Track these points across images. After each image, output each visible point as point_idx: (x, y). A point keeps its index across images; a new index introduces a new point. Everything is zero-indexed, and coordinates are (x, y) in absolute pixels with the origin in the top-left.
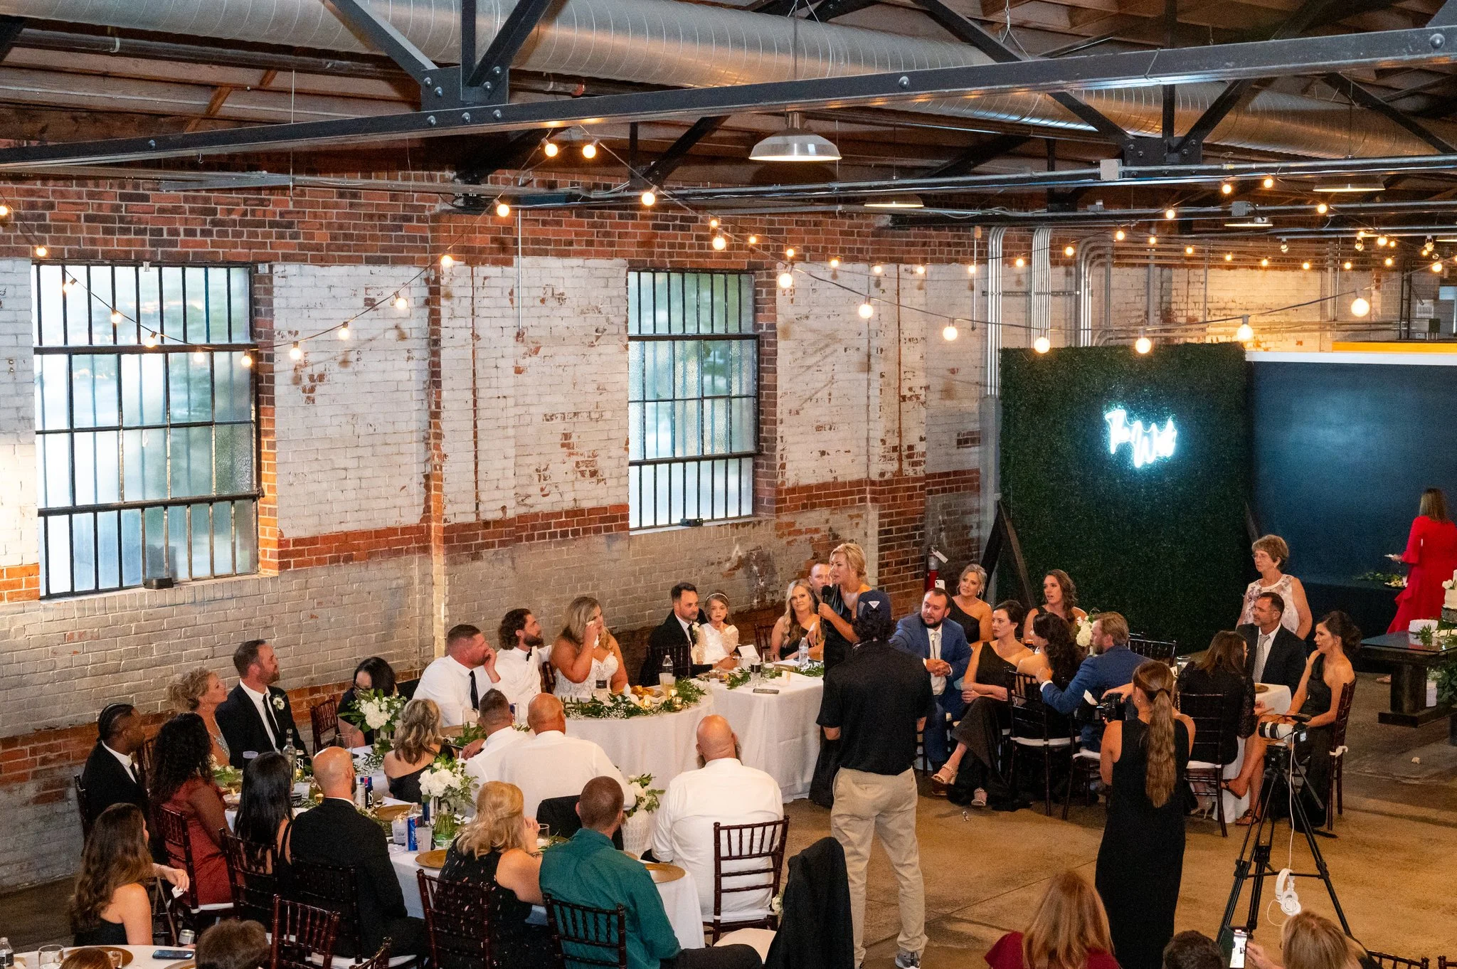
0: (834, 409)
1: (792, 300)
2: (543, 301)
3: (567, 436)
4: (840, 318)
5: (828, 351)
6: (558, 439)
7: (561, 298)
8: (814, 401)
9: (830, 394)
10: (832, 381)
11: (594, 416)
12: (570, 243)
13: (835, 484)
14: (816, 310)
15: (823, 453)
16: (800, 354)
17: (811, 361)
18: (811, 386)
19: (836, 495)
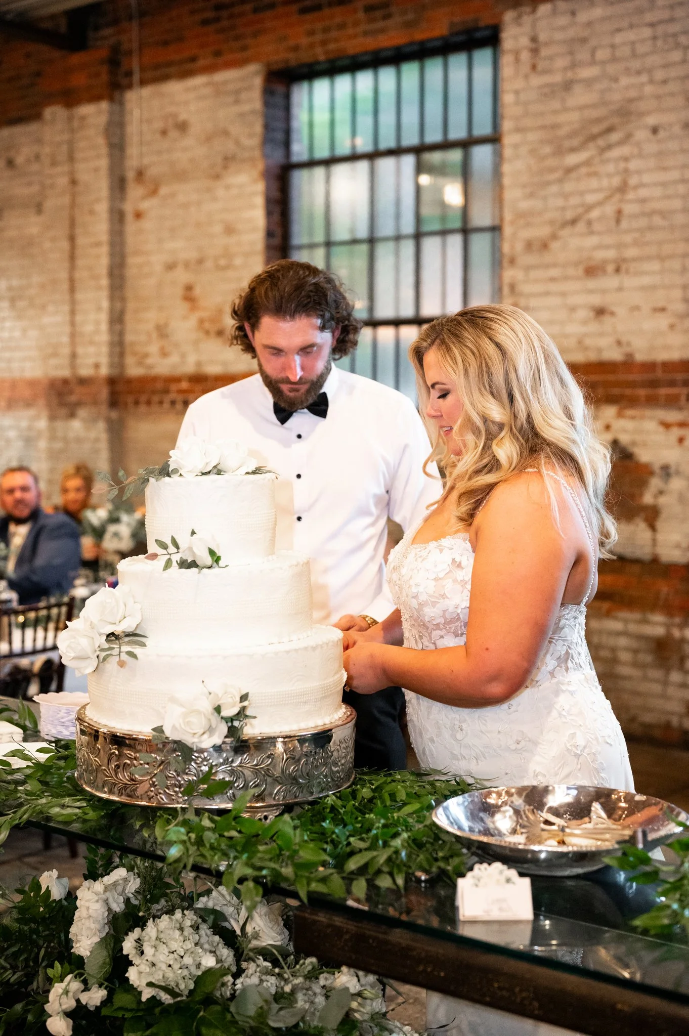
0: (628, 239)
1: (534, 67)
2: (164, 133)
3: (189, 288)
4: (644, 78)
5: (615, 137)
6: (179, 291)
7: (183, 127)
8: (581, 227)
9: (619, 212)
10: (623, 188)
11: (222, 262)
12: (193, 59)
13: (628, 364)
14: (586, 73)
15: (600, 312)
16: (547, 150)
17: (572, 159)
18: (574, 201)
19: (633, 385)
